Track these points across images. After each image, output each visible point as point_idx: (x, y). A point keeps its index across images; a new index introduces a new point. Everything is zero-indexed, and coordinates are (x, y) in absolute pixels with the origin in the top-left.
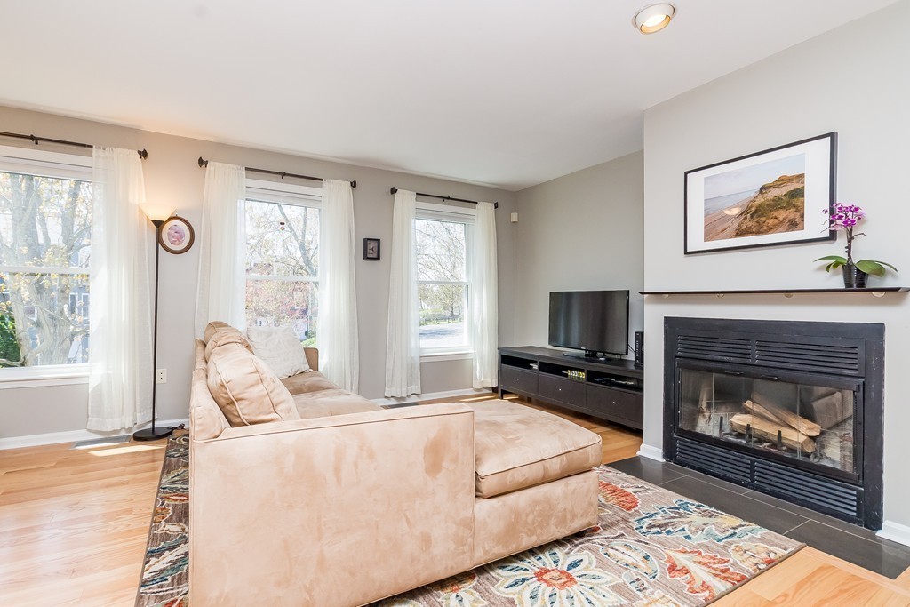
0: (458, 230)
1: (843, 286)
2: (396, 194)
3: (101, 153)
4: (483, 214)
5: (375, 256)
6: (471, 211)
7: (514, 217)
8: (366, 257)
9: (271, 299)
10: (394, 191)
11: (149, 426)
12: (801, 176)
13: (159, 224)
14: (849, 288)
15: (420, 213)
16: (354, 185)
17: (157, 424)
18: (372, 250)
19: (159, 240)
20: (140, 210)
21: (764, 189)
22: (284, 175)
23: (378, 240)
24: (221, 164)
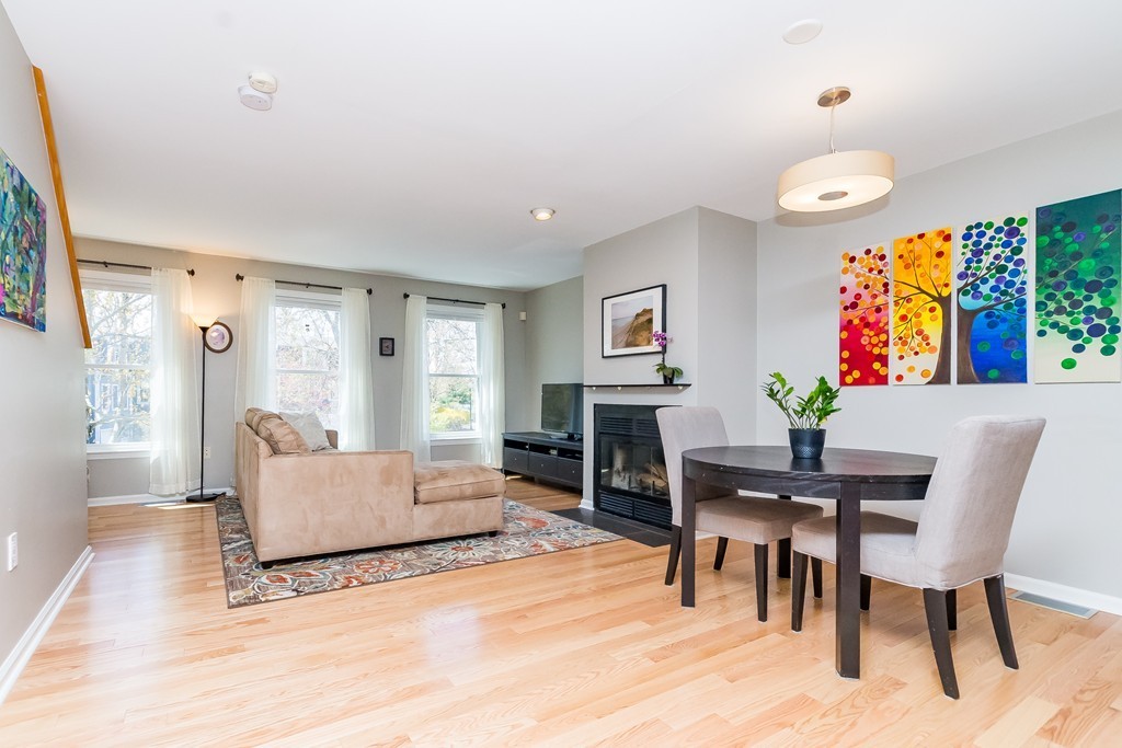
0: (469, 327)
1: (662, 383)
2: (409, 299)
3: (158, 272)
4: (491, 314)
5: (390, 352)
6: (481, 311)
7: (523, 316)
8: (381, 354)
9: (299, 389)
10: (406, 296)
11: (199, 492)
12: (651, 310)
13: (204, 330)
14: (666, 384)
15: (432, 315)
16: (370, 292)
17: (206, 492)
18: (387, 347)
19: (205, 344)
20: (190, 318)
21: (638, 315)
22: (308, 285)
23: (393, 340)
24: (255, 279)
